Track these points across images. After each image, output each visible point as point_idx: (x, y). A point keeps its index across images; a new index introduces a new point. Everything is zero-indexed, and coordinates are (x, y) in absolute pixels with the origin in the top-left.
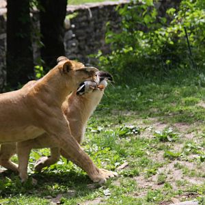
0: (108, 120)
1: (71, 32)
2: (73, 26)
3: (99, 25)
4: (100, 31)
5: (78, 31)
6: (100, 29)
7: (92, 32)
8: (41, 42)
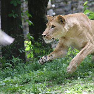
0: (91, 86)
1: (51, 10)
2: (53, 6)
3: (75, 4)
4: (76, 9)
5: (58, 10)
6: (76, 8)
7: (69, 11)
8: (30, 21)
